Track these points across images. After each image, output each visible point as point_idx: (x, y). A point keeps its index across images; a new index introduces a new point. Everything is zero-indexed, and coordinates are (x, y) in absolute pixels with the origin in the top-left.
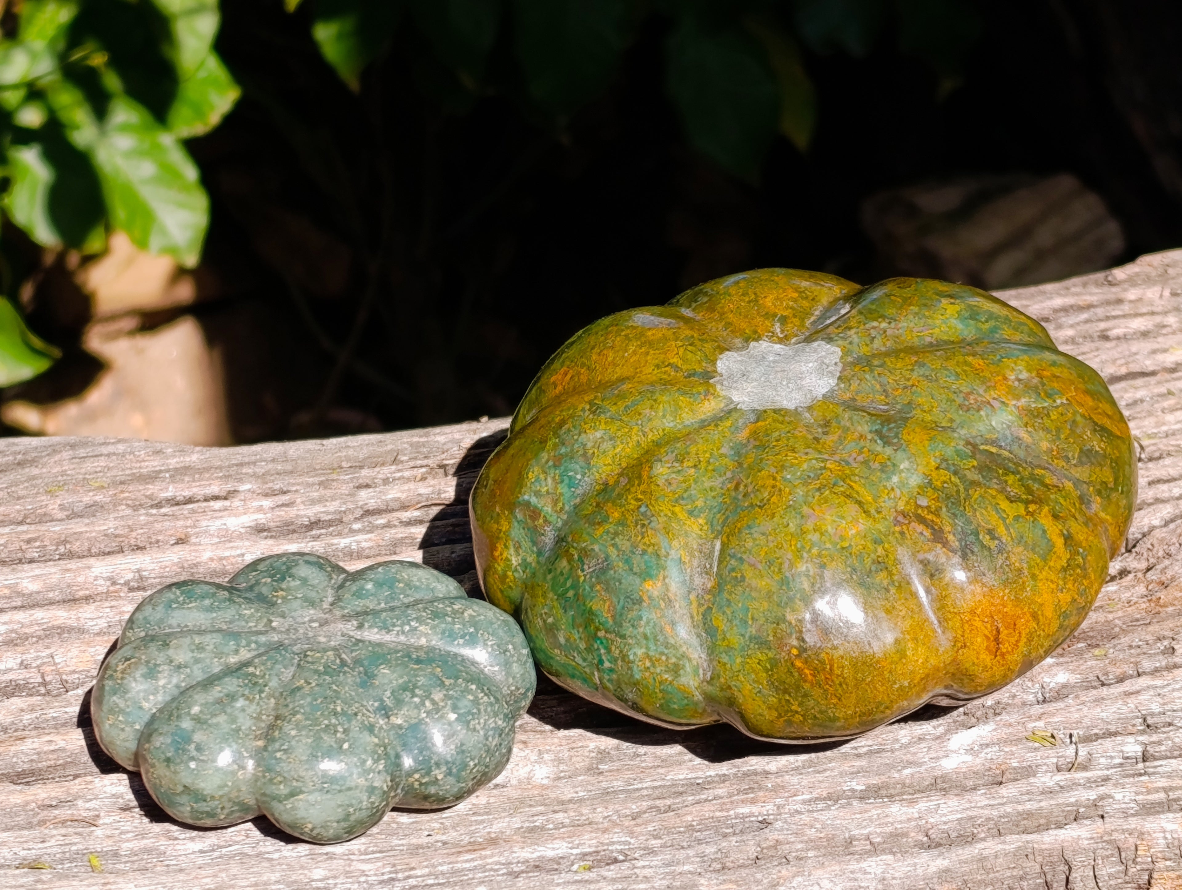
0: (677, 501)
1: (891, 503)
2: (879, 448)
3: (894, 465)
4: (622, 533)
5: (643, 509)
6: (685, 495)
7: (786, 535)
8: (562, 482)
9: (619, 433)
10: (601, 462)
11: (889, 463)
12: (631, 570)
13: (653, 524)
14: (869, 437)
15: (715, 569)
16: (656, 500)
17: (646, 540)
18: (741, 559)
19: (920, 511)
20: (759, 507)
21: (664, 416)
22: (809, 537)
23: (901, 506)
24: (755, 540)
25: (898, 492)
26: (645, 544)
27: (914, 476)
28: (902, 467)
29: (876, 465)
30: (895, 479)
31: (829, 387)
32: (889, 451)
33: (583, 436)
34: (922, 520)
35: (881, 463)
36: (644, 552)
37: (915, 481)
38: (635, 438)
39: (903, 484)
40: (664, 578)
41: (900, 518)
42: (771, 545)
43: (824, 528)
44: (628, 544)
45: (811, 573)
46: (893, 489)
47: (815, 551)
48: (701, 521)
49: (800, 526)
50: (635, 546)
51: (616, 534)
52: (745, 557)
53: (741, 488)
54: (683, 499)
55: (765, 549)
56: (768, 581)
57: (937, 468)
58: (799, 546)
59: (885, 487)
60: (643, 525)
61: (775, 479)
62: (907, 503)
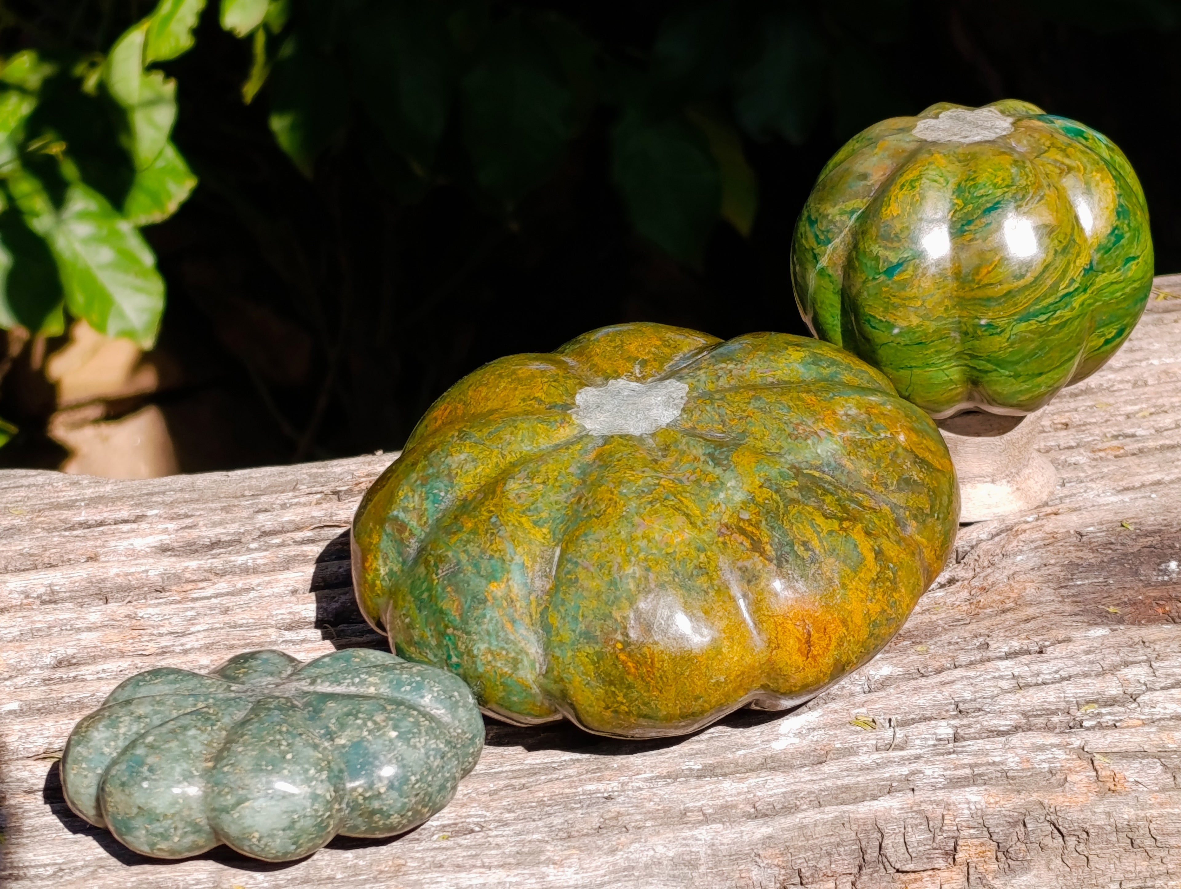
0: (524, 512)
1: (716, 517)
2: (710, 469)
3: (722, 483)
4: (473, 541)
5: (493, 520)
6: (532, 508)
7: (617, 541)
8: (427, 498)
9: (481, 456)
10: (463, 481)
11: (717, 482)
12: (479, 573)
13: (501, 533)
14: (702, 458)
15: (554, 573)
16: (506, 511)
17: (494, 547)
18: (576, 563)
19: (741, 524)
20: (597, 517)
21: (522, 441)
22: (638, 543)
23: (725, 519)
24: (589, 546)
25: (723, 507)
26: (492, 550)
27: (739, 494)
28: (729, 485)
29: (706, 484)
30: (722, 495)
31: (673, 417)
32: (718, 471)
33: (449, 458)
34: (742, 532)
35: (710, 482)
36: (491, 557)
37: (739, 497)
38: (495, 460)
39: (728, 500)
40: (508, 580)
41: (724, 530)
42: (603, 550)
43: (651, 535)
44: (478, 550)
45: (637, 575)
46: (719, 504)
47: (642, 555)
48: (545, 530)
49: (630, 534)
50: (483, 552)
51: (468, 541)
52: (579, 561)
53: (583, 501)
54: (530, 510)
55: (598, 554)
56: (598, 582)
57: (761, 487)
58: (628, 551)
59: (712, 502)
60: (493, 534)
61: (612, 493)
62: (731, 516)
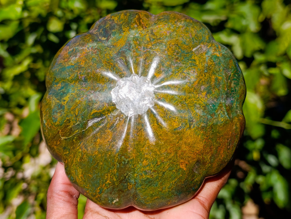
0: (196, 65)
1: (143, 32)
2: (133, 45)
3: (134, 38)
4: (216, 71)
5: (206, 71)
6: (193, 65)
7: (178, 33)
8: (216, 109)
9: (192, 105)
10: (202, 103)
11: (135, 40)
12: (220, 61)
13: (206, 65)
14: (132, 50)
15: (199, 46)
16: (201, 70)
17: (211, 63)
18: (192, 39)
19: (139, 25)
20: (178, 45)
21: (176, 100)
22: (173, 29)
23: (141, 29)
24: (186, 39)
25: (139, 32)
26: (212, 63)
27: (132, 32)
28: (133, 36)
29: (138, 42)
30: (137, 35)
31: (126, 78)
32: (132, 42)
33: (201, 115)
34: (140, 23)
35: (136, 41)
36: (214, 61)
37: (133, 32)
38: (189, 100)
39: (137, 33)
40: (213, 54)
41: (144, 27)
42: (183, 34)
43: (168, 28)
44: (216, 67)
45: (179, 23)
46: (140, 34)
47: (174, 26)
48: (193, 58)
49: (173, 32)
50: (215, 65)
51: (217, 72)
52: (191, 38)
53: (177, 57)
54: (194, 65)
55: (185, 35)
56: (191, 29)
57: (124, 31)
58: (177, 29)
59: (141, 36)
60: (209, 67)
61: (168, 49)
62: (140, 28)
